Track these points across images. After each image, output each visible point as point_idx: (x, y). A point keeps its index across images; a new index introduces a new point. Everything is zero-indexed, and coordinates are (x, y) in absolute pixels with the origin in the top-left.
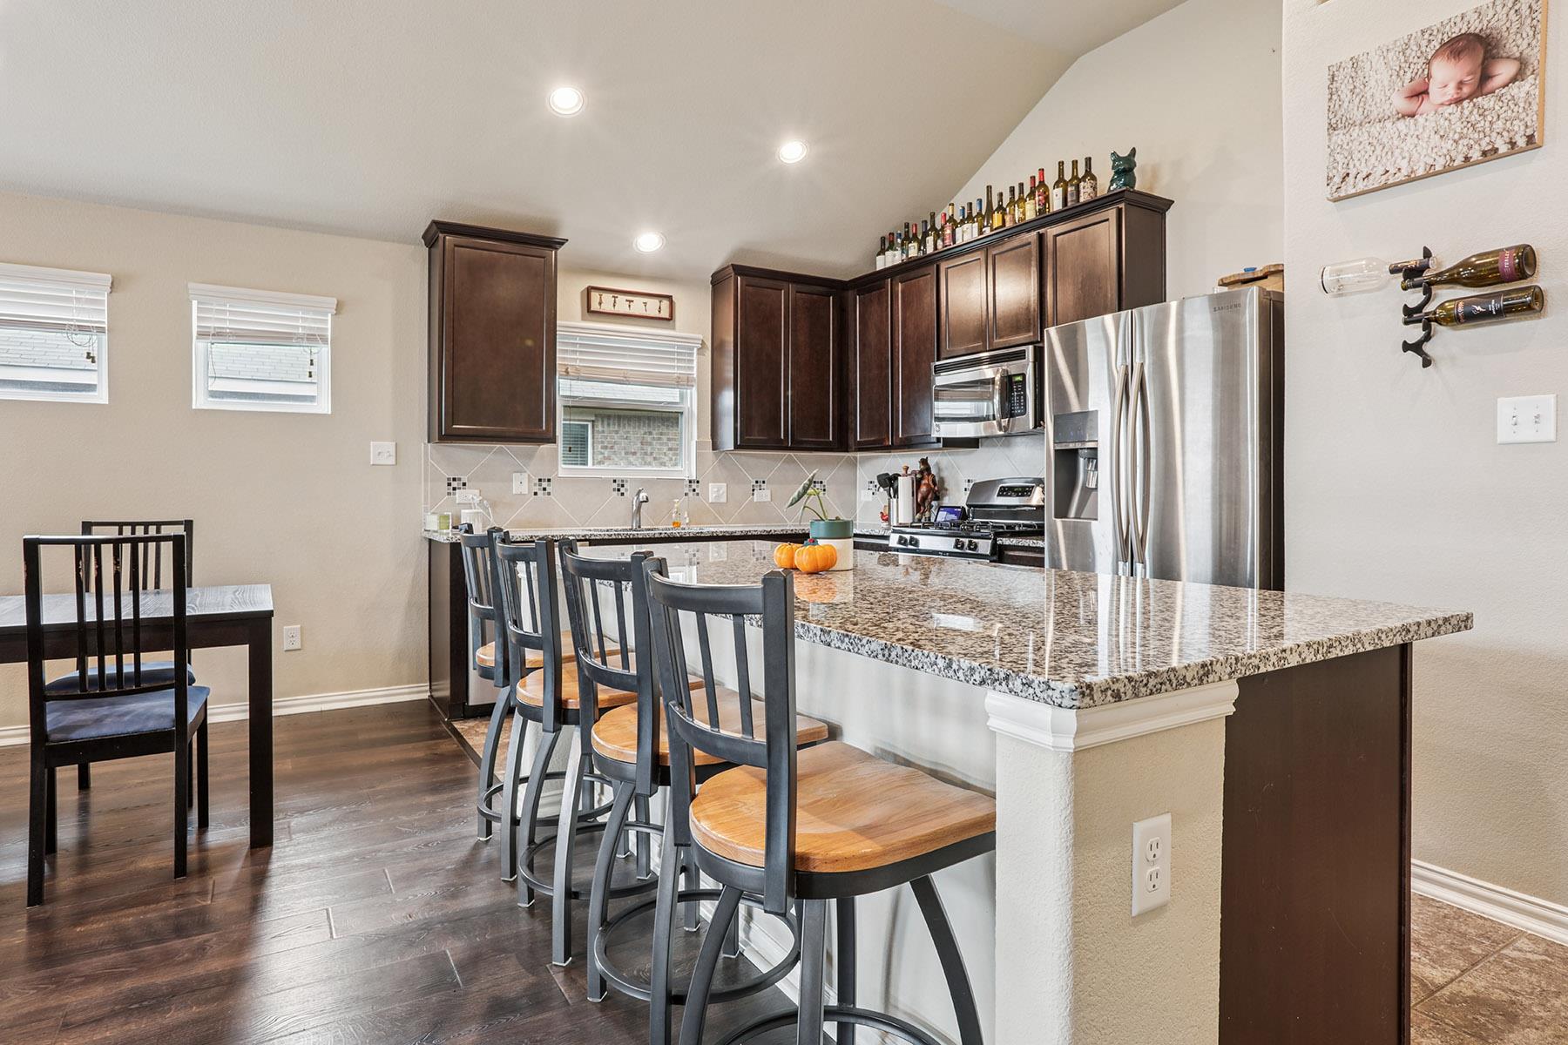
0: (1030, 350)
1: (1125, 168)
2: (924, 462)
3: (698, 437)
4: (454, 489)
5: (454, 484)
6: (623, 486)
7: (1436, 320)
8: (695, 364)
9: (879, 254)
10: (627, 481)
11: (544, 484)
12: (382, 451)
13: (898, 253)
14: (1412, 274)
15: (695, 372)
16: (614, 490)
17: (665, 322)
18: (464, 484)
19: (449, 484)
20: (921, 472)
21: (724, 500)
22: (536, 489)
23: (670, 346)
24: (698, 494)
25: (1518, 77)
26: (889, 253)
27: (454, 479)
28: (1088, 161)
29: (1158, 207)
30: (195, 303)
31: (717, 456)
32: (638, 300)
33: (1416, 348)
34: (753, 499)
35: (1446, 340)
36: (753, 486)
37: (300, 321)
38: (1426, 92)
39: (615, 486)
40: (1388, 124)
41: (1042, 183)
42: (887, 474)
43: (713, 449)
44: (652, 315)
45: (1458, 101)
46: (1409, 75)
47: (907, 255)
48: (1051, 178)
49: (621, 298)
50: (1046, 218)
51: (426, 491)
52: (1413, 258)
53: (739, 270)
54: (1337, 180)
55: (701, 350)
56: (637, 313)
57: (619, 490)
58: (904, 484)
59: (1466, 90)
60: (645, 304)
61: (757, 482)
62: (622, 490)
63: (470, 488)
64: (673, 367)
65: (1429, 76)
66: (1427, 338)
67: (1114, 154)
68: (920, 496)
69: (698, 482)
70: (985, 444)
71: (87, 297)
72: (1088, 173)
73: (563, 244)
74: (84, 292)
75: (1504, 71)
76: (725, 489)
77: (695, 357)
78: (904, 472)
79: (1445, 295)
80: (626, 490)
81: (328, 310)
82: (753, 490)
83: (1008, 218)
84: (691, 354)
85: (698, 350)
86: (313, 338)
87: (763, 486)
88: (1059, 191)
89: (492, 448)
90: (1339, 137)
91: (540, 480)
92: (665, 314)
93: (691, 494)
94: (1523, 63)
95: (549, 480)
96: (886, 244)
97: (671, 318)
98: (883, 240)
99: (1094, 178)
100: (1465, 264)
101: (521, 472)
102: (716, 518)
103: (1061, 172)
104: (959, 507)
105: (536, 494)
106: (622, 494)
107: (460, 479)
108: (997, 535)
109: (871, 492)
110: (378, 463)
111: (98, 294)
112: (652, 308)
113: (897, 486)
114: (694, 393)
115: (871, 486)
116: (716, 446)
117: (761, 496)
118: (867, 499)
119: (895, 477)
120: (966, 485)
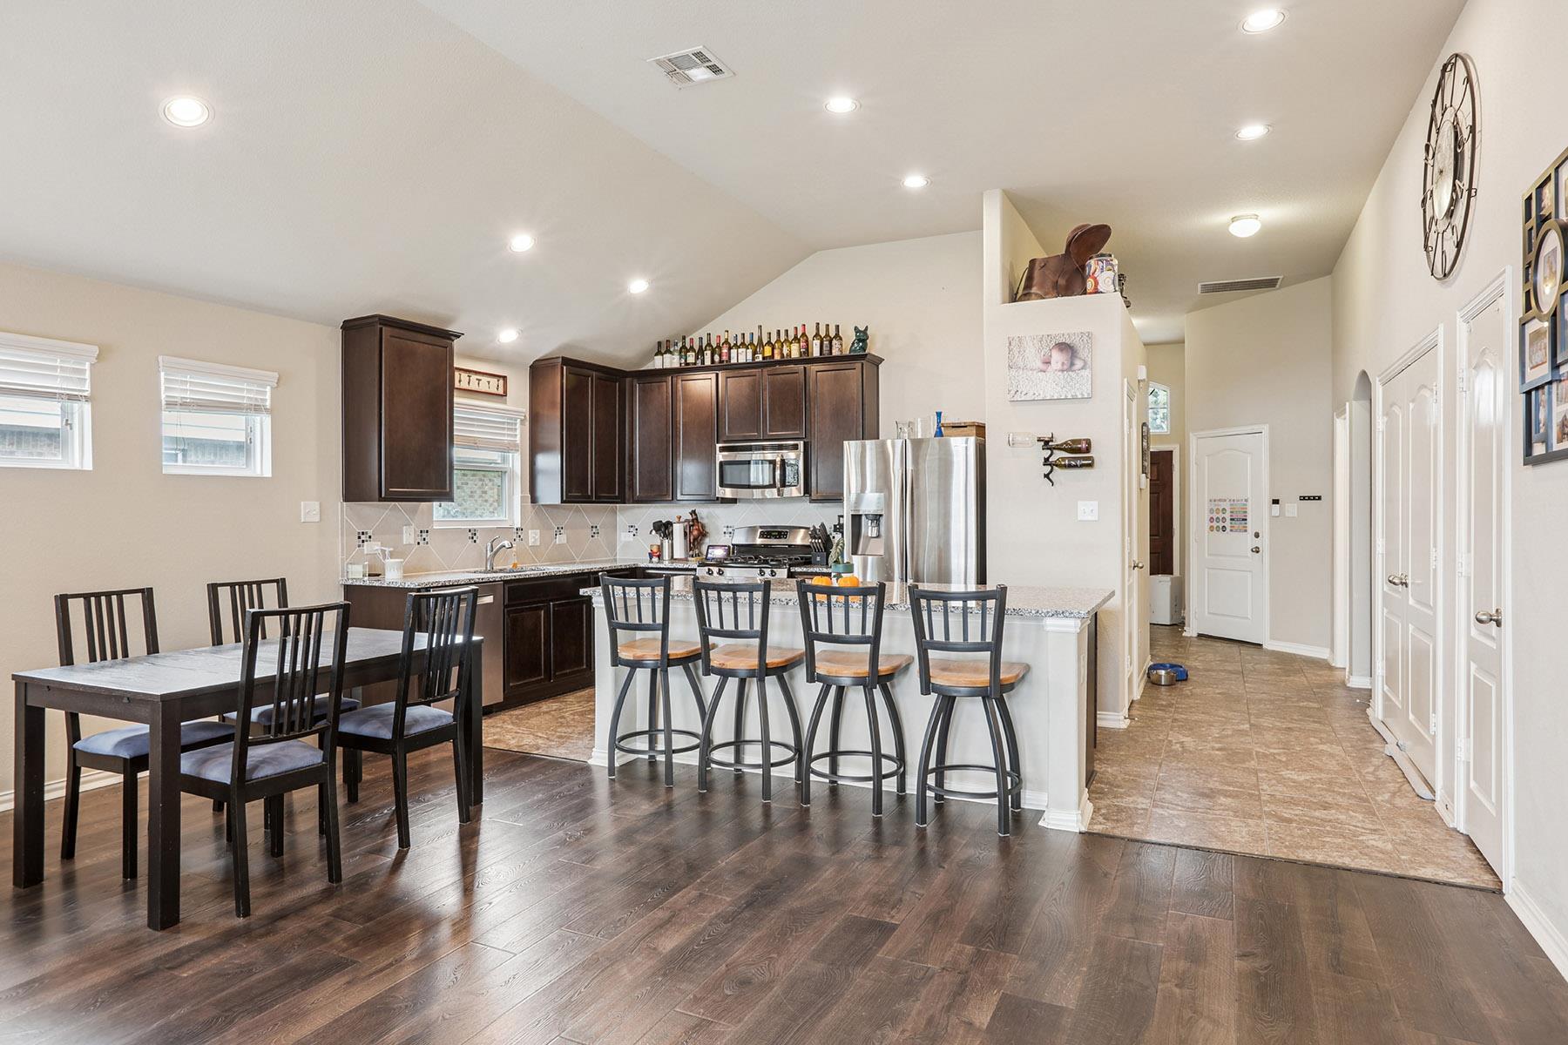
0: (801, 444)
1: (862, 337)
2: (693, 512)
3: (522, 493)
4: (363, 541)
5: (363, 537)
6: (475, 534)
7: (1057, 466)
8: (518, 432)
9: (656, 355)
10: (477, 531)
11: (424, 535)
12: (309, 510)
13: (676, 357)
14: (1047, 444)
15: (518, 438)
16: (469, 538)
17: (500, 398)
18: (370, 537)
19: (359, 538)
20: (693, 520)
21: (538, 544)
22: (419, 539)
23: (504, 418)
24: (522, 540)
25: (1083, 368)
26: (667, 356)
27: (363, 533)
28: (837, 327)
29: (877, 362)
30: (162, 374)
31: (534, 509)
32: (485, 379)
33: (1047, 476)
35: (1058, 473)
36: (556, 531)
37: (244, 392)
38: (1050, 363)
39: (470, 535)
40: (1035, 372)
41: (804, 334)
42: (661, 521)
43: (532, 502)
44: (493, 392)
45: (1063, 371)
46: (1043, 353)
48: (811, 333)
49: (474, 377)
50: (806, 359)
51: (342, 544)
52: (1047, 436)
53: (566, 361)
54: (1013, 392)
56: (483, 390)
57: (472, 538)
58: (678, 530)
59: (1065, 367)
60: (489, 382)
61: (558, 529)
62: (475, 538)
63: (374, 541)
64: (504, 435)
65: (1051, 356)
66: (1051, 472)
67: (856, 328)
68: (692, 538)
69: (522, 529)
71: (73, 366)
72: (837, 336)
73: (459, 337)
74: (69, 362)
75: (1079, 364)
76: (539, 534)
77: (519, 427)
78: (677, 520)
79: (1058, 455)
80: (478, 537)
81: (268, 383)
82: (556, 535)
83: (776, 351)
84: (516, 424)
85: (522, 420)
86: (257, 408)
87: (562, 532)
88: (817, 342)
89: (389, 506)
90: (1013, 372)
91: (421, 532)
92: (501, 391)
93: (518, 539)
94: (1085, 363)
95: (427, 532)
96: (662, 348)
97: (505, 394)
98: (659, 344)
99: (841, 339)
100: (1066, 443)
101: (409, 525)
102: (533, 558)
103: (818, 329)
104: (726, 546)
105: (419, 543)
106: (475, 541)
107: (367, 533)
108: (790, 566)
109: (631, 534)
110: (307, 520)
111: (80, 363)
112: (493, 386)
113: (670, 530)
114: (517, 456)
115: (632, 529)
116: (534, 500)
117: (561, 539)
118: (627, 539)
119: (669, 525)
120: (725, 530)
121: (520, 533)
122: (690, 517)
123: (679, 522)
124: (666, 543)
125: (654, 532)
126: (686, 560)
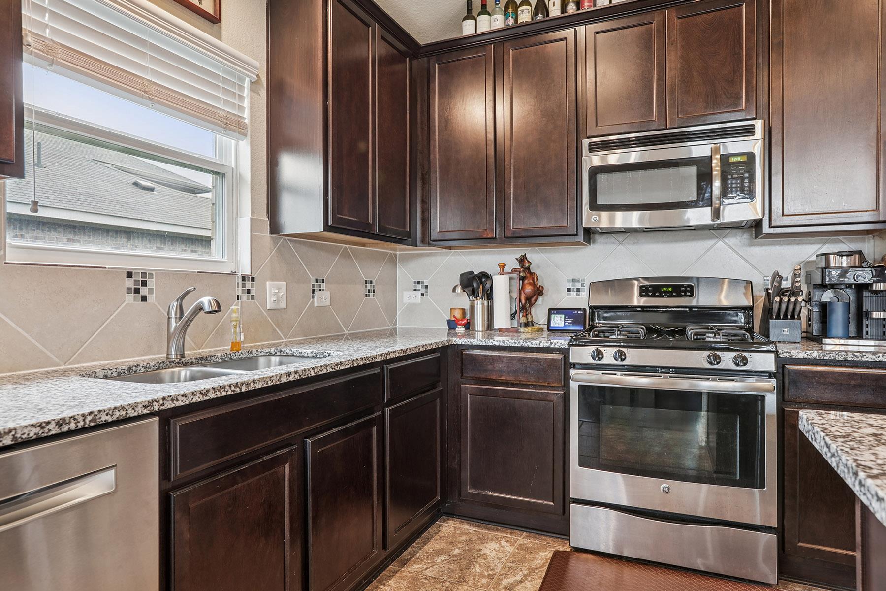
0: (760, 126)
2: (525, 259)
3: (253, 212)
6: (144, 284)
8: (246, 104)
9: (465, 18)
10: (151, 275)
15: (247, 112)
16: (129, 290)
20: (524, 270)
21: (283, 305)
24: (253, 297)
31: (275, 242)
34: (313, 302)
36: (313, 285)
39: (130, 283)
42: (472, 273)
43: (272, 232)
47: (516, 20)
55: (254, 84)
57: (137, 291)
58: (501, 286)
61: (317, 281)
62: (144, 291)
68: (524, 297)
69: (253, 279)
70: (599, 240)
76: (284, 289)
77: (246, 92)
78: (498, 269)
80: (151, 291)
82: (313, 291)
85: (252, 82)
87: (323, 286)
93: (244, 297)
97: (218, 19)
102: (275, 330)
104: (579, 309)
106: (144, 299)
109: (419, 293)
113: (488, 286)
114: (245, 146)
115: (419, 286)
116: (275, 228)
117: (322, 299)
118: (412, 301)
119: (485, 277)
120: (570, 285)
121: (248, 284)
122: (517, 266)
123: (502, 273)
124: (480, 305)
125: (459, 289)
126: (514, 331)
